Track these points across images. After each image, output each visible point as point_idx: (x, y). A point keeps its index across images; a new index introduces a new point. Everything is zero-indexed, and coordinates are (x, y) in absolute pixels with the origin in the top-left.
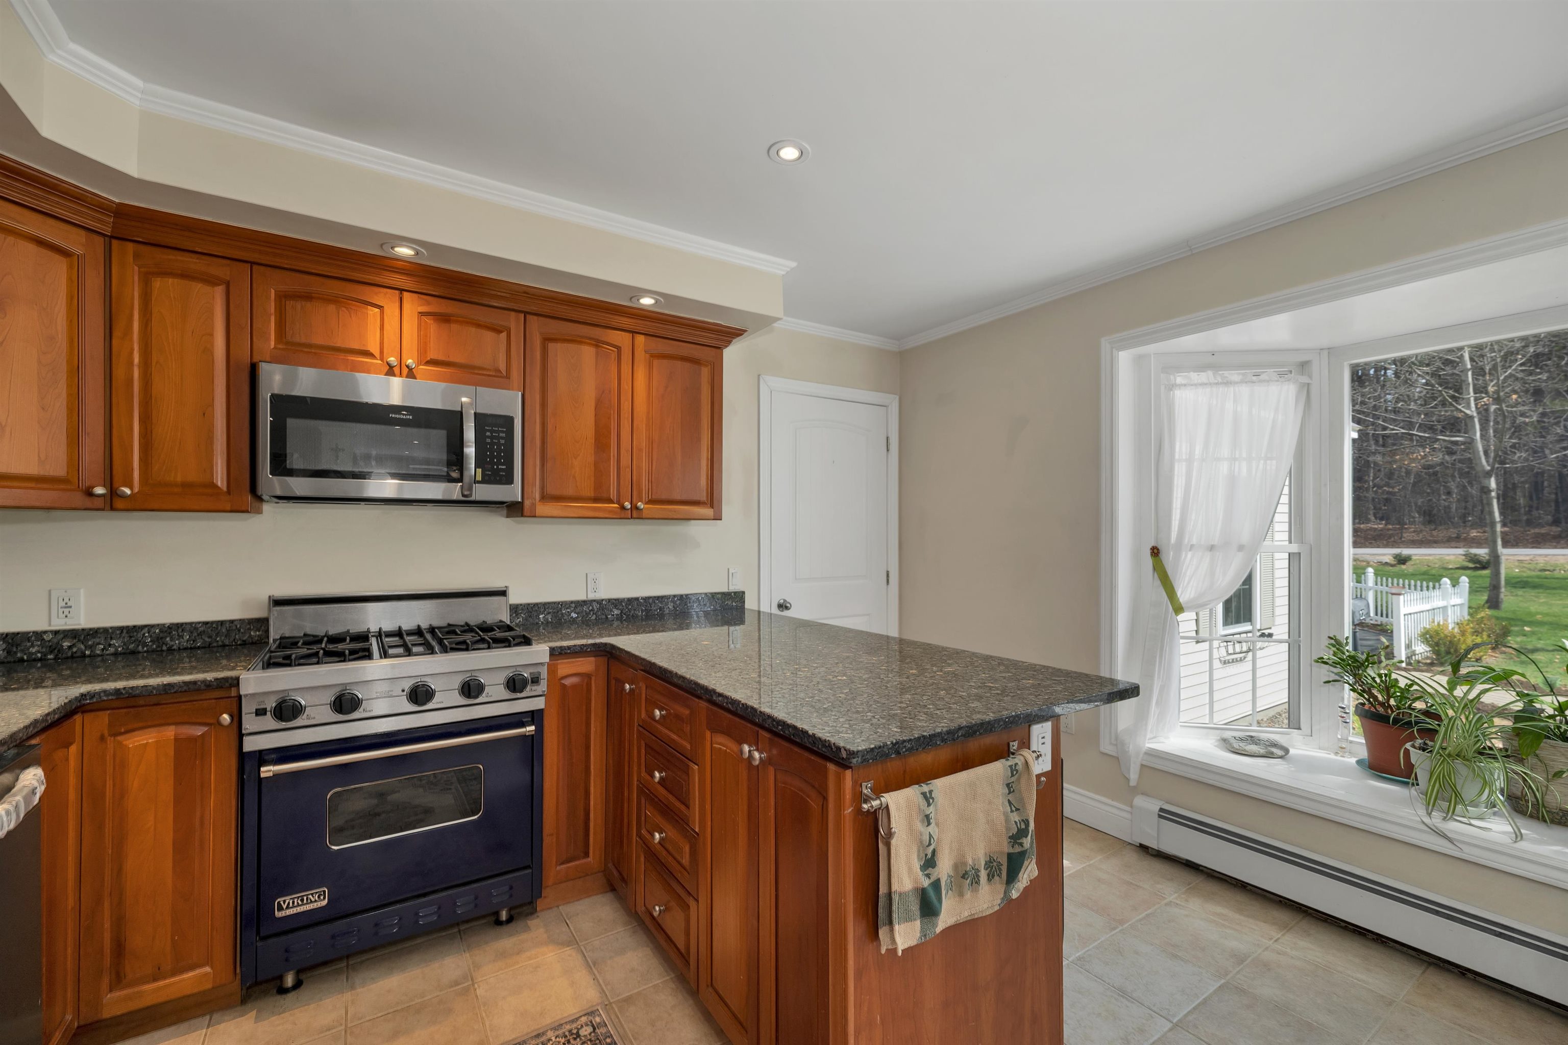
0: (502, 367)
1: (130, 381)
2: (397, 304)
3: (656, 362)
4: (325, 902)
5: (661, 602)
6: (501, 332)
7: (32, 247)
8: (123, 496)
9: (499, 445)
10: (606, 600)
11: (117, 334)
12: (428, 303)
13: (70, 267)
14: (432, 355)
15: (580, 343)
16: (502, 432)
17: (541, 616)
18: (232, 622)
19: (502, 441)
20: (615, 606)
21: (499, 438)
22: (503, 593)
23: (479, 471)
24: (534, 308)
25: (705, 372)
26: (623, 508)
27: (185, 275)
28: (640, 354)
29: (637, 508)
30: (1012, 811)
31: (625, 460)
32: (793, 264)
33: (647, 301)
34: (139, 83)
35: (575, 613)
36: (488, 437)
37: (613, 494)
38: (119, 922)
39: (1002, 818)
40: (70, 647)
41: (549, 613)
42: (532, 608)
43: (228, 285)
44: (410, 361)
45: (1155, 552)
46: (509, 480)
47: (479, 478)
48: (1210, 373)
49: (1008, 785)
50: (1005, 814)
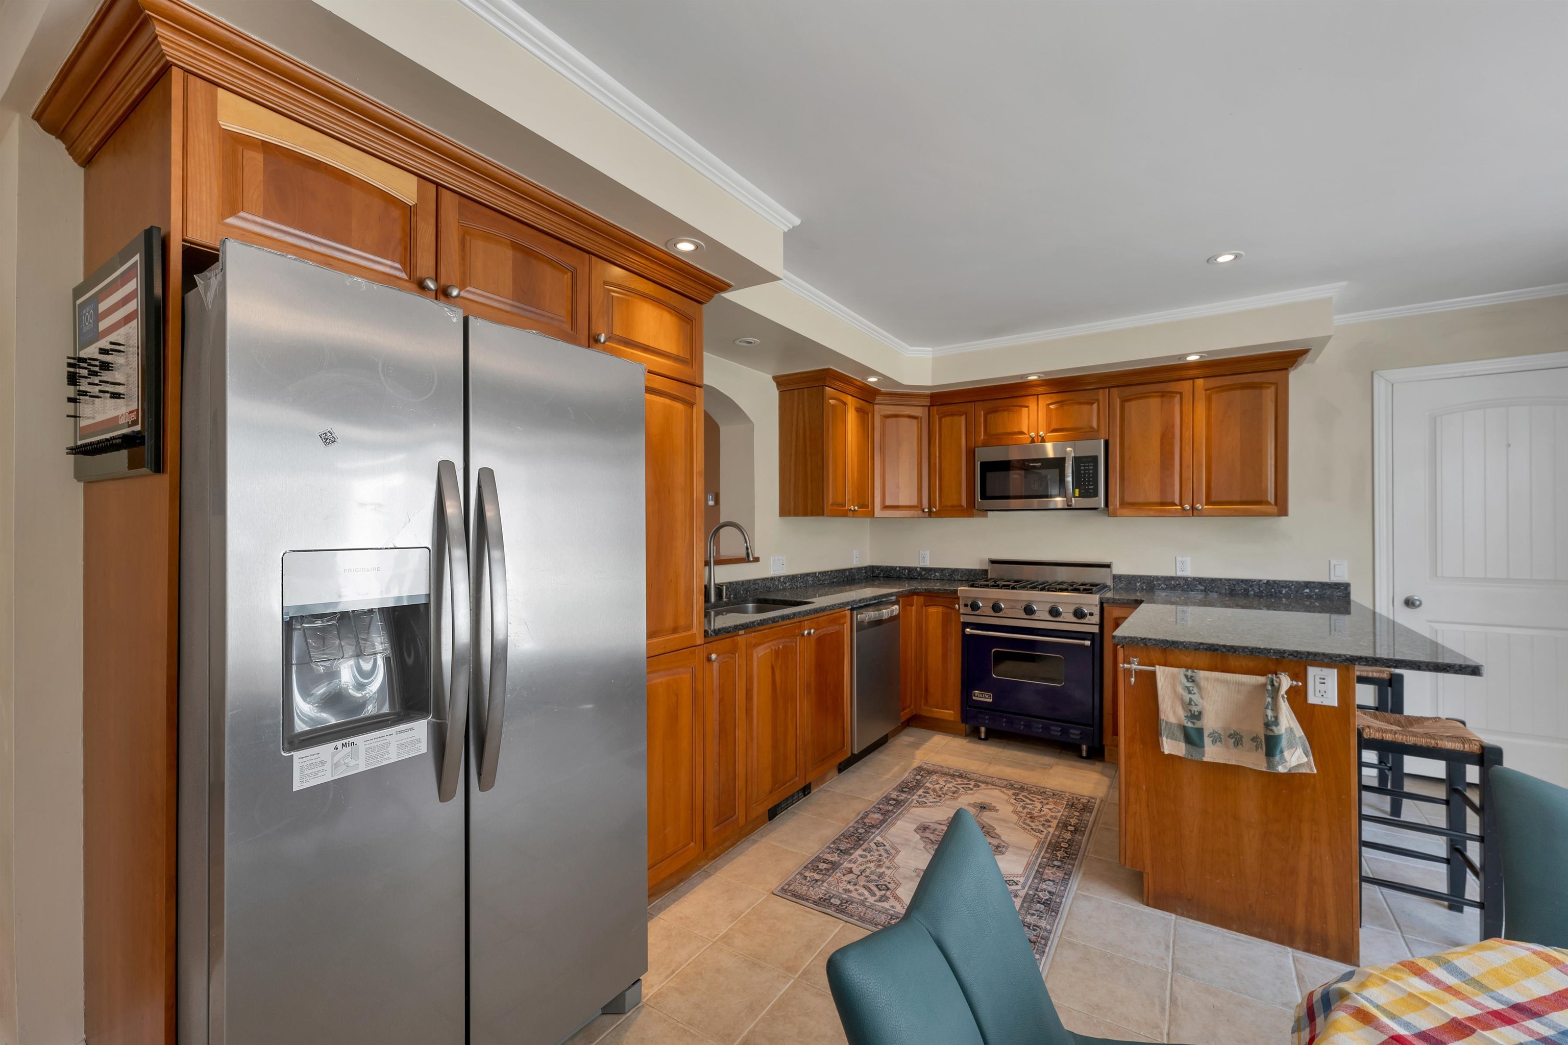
0: (1095, 425)
1: (935, 464)
2: (1036, 403)
3: (1214, 397)
4: (991, 700)
5: (1246, 585)
6: (1094, 403)
7: (907, 420)
8: (933, 512)
9: (1089, 474)
10: (1191, 578)
11: (932, 445)
12: (1052, 398)
13: (918, 423)
14: (1054, 427)
15: (1149, 397)
16: (1091, 466)
17: (1138, 584)
18: (976, 570)
19: (1091, 471)
20: (1200, 583)
21: (1089, 470)
22: (1108, 566)
23: (1077, 491)
24: (1114, 383)
25: (1269, 394)
26: (1184, 509)
27: (952, 415)
28: (1201, 394)
29: (1196, 509)
31: (1187, 474)
32: (1344, 283)
33: (1193, 358)
34: (931, 349)
35: (1165, 585)
36: (1082, 470)
37: (1177, 501)
40: (925, 574)
41: (1144, 583)
42: (1131, 578)
43: (966, 414)
44: (1041, 433)
46: (1095, 494)
47: (1077, 494)
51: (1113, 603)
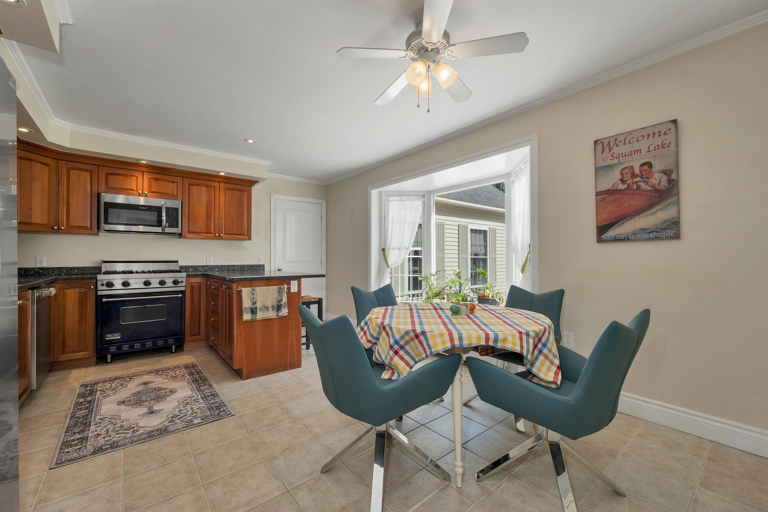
0: (175, 193)
1: (63, 198)
2: (142, 176)
3: (227, 191)
4: (120, 337)
5: (233, 267)
6: (175, 183)
7: (40, 165)
8: (62, 229)
9: (174, 216)
10: (213, 266)
11: (60, 185)
12: (152, 175)
13: (49, 169)
14: (153, 190)
15: (201, 186)
16: (175, 212)
17: (190, 270)
18: (90, 267)
19: (175, 215)
20: (217, 268)
21: (173, 214)
22: (177, 262)
23: (167, 224)
24: (186, 176)
25: (245, 194)
26: (216, 236)
27: (79, 169)
28: (222, 189)
29: (221, 236)
30: (279, 296)
31: (217, 221)
32: (272, 162)
33: (222, 174)
34: (71, 124)
35: (202, 269)
36: (170, 214)
37: (213, 232)
38: (64, 337)
39: (276, 298)
40: (42, 272)
41: (193, 269)
42: (187, 267)
43: (91, 171)
44: (146, 192)
45: (383, 250)
46: (177, 226)
47: (167, 226)
48: (399, 197)
49: (279, 291)
50: (277, 297)
51: (191, 276)
